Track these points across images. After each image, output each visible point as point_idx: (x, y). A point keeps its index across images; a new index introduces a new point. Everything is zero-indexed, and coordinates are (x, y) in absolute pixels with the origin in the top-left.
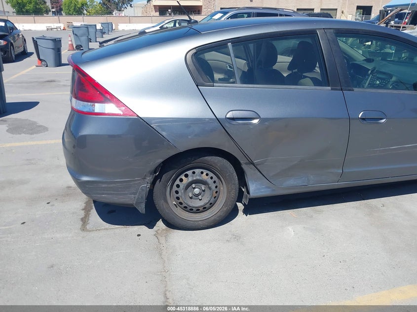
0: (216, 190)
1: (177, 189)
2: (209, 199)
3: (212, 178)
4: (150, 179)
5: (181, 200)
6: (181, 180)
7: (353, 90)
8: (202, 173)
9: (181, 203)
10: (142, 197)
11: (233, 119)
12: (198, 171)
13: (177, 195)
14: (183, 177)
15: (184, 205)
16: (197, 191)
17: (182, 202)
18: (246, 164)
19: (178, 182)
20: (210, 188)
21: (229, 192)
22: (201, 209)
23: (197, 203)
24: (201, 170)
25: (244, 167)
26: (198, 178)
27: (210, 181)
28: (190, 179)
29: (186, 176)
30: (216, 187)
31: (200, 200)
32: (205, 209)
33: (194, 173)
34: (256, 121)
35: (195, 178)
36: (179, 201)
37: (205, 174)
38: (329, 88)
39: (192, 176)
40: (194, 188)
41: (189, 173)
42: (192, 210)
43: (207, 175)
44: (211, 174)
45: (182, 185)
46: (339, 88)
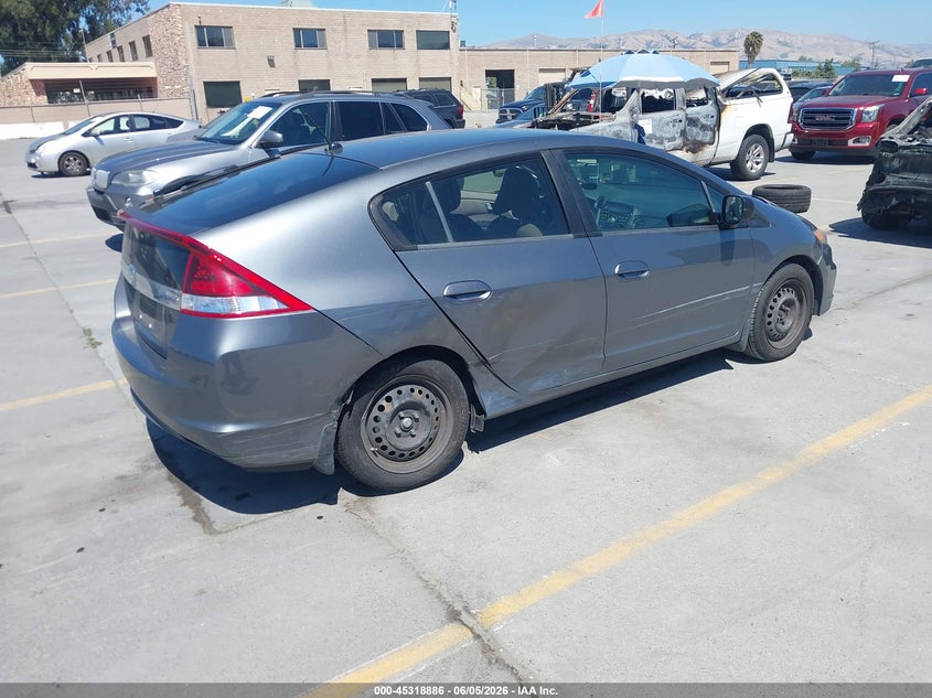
0: (436, 415)
1: (375, 424)
2: (428, 432)
3: (427, 396)
4: (336, 412)
5: (384, 442)
6: (381, 408)
7: (601, 235)
8: (412, 390)
9: (384, 448)
10: (328, 446)
11: (453, 297)
12: (405, 389)
13: (377, 435)
14: (383, 402)
15: (390, 449)
16: (407, 422)
17: (387, 444)
18: (476, 365)
19: (375, 412)
20: (427, 414)
21: (456, 415)
22: (417, 451)
23: (408, 443)
24: (410, 387)
25: (472, 370)
26: (408, 399)
27: (426, 402)
28: (396, 404)
29: (389, 399)
30: (436, 410)
31: (413, 436)
32: (423, 450)
33: (400, 392)
34: (485, 296)
35: (403, 402)
36: (381, 444)
37: (416, 391)
38: (571, 235)
39: (398, 398)
40: (402, 418)
41: (393, 393)
42: (403, 455)
43: (420, 392)
44: (426, 392)
45: (384, 417)
46: (583, 234)
